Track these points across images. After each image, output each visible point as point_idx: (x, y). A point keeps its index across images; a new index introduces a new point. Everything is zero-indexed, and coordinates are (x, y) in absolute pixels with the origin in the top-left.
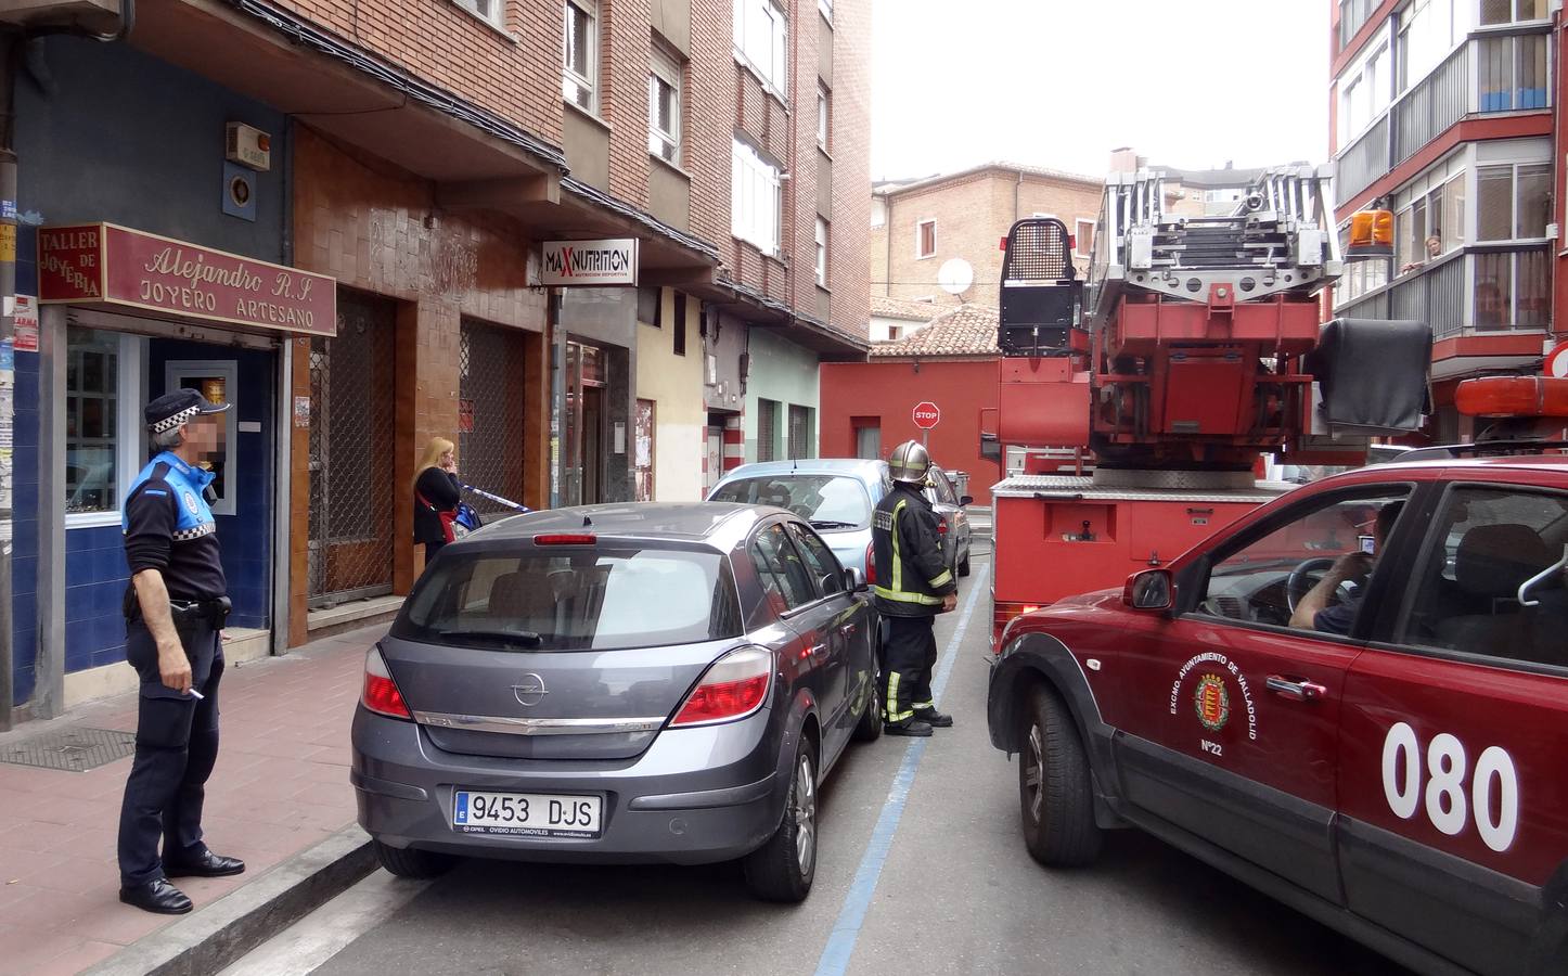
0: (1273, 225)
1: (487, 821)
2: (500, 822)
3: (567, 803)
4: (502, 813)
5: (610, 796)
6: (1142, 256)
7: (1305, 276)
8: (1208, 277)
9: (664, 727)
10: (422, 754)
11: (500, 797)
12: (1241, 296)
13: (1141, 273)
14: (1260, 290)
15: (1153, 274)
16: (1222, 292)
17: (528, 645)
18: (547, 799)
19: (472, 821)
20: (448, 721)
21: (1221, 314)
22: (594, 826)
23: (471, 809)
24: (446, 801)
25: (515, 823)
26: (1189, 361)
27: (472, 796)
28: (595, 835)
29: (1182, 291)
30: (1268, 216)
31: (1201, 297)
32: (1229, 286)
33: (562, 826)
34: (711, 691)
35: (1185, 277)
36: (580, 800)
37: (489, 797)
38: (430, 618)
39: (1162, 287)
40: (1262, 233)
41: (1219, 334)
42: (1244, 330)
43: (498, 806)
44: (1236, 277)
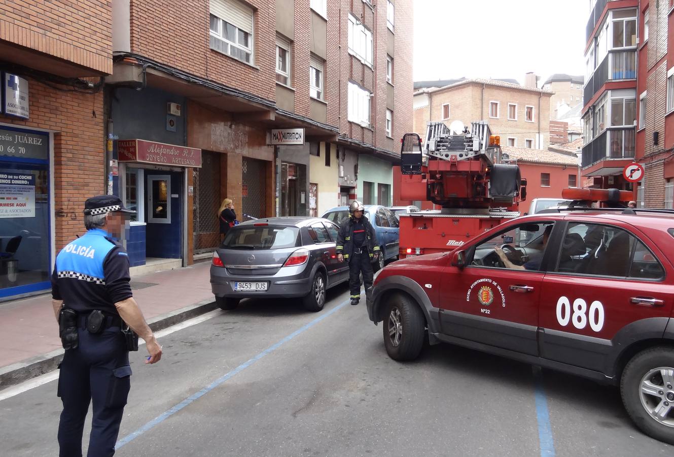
0: (471, 138)
1: (242, 289)
2: (245, 289)
3: (260, 284)
4: (245, 287)
5: (269, 282)
6: (432, 148)
7: (476, 153)
8: (451, 153)
9: (282, 266)
10: (226, 274)
11: (245, 283)
12: (459, 159)
13: (433, 152)
14: (464, 157)
15: (436, 152)
16: (454, 158)
17: (251, 249)
18: (256, 283)
19: (238, 289)
20: (233, 267)
21: (454, 164)
22: (266, 289)
23: (238, 286)
24: (232, 285)
25: (248, 289)
26: (452, 176)
27: (238, 283)
28: (266, 291)
29: (444, 157)
30: (469, 136)
31: (448, 159)
32: (456, 156)
33: (259, 289)
34: (294, 258)
35: (444, 153)
36: (263, 283)
37: (242, 283)
38: (229, 243)
39: (438, 156)
40: (468, 140)
41: (454, 169)
42: (461, 168)
43: (244, 285)
44: (458, 153)
